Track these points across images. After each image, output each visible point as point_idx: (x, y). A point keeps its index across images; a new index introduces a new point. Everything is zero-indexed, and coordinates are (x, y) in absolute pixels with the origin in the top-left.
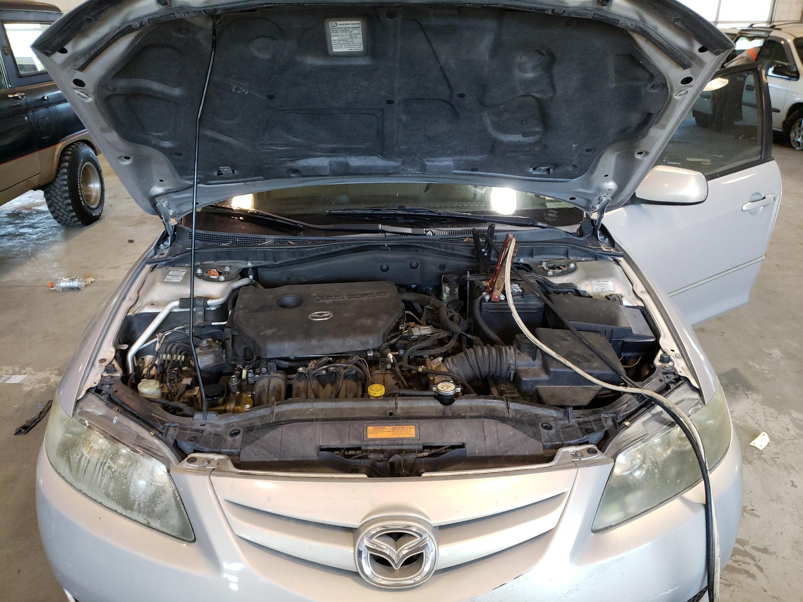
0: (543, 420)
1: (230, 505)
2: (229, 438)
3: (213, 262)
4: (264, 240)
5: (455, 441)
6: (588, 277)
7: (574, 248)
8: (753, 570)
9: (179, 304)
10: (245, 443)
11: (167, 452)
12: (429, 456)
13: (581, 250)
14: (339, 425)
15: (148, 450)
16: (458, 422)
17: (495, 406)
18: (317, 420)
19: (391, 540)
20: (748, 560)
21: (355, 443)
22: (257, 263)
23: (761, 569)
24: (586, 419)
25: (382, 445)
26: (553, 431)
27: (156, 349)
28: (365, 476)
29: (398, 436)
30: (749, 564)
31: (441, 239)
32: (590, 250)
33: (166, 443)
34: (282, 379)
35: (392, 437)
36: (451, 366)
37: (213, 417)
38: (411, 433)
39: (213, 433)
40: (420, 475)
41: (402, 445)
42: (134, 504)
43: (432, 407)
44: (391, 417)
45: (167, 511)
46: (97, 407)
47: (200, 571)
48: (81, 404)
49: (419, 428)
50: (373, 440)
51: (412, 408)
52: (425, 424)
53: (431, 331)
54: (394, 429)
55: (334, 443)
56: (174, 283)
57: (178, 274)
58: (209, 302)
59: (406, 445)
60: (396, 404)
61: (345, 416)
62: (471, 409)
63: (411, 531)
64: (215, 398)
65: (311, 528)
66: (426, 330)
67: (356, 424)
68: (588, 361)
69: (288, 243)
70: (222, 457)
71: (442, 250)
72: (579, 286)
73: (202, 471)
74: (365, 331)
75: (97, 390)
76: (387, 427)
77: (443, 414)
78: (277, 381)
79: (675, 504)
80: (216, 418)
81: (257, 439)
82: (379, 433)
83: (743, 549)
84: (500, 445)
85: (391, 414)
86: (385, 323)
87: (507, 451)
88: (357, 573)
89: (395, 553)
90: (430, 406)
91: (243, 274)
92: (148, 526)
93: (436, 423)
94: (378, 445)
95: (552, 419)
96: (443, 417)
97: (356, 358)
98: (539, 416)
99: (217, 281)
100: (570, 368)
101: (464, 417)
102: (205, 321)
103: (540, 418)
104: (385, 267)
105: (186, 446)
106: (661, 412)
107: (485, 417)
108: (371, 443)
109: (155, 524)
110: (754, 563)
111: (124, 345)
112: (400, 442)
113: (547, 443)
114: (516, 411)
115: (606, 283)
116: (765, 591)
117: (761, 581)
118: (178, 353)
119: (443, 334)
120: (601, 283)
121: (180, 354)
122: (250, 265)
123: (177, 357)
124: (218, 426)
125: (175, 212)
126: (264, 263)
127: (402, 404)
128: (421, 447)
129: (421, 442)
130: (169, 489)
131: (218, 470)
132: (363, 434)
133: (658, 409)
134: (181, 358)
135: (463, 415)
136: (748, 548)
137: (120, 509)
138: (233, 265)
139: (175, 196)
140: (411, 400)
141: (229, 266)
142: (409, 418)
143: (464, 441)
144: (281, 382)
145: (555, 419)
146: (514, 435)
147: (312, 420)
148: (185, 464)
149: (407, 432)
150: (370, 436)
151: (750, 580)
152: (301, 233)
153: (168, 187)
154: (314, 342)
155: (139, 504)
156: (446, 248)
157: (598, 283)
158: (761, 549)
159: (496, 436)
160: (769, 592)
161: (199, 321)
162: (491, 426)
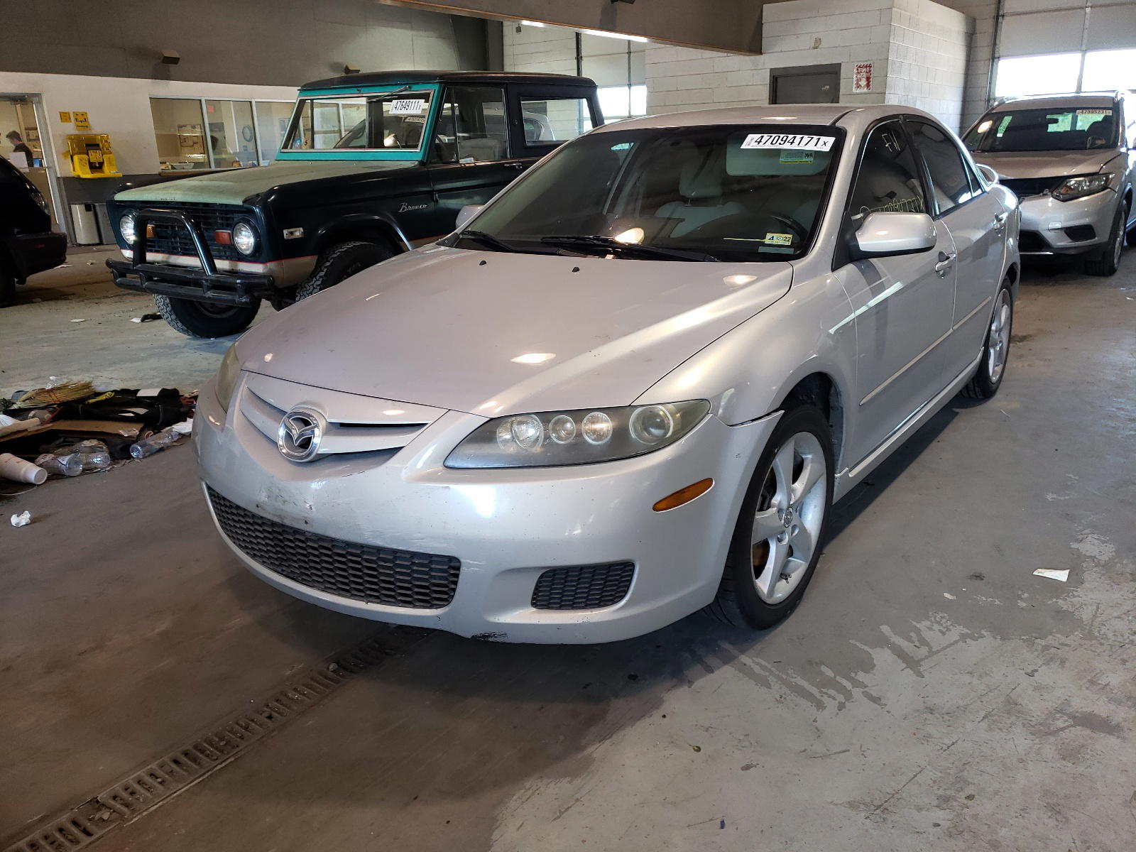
19: (301, 424)
63: (310, 419)
89: (297, 433)
110: (843, 700)
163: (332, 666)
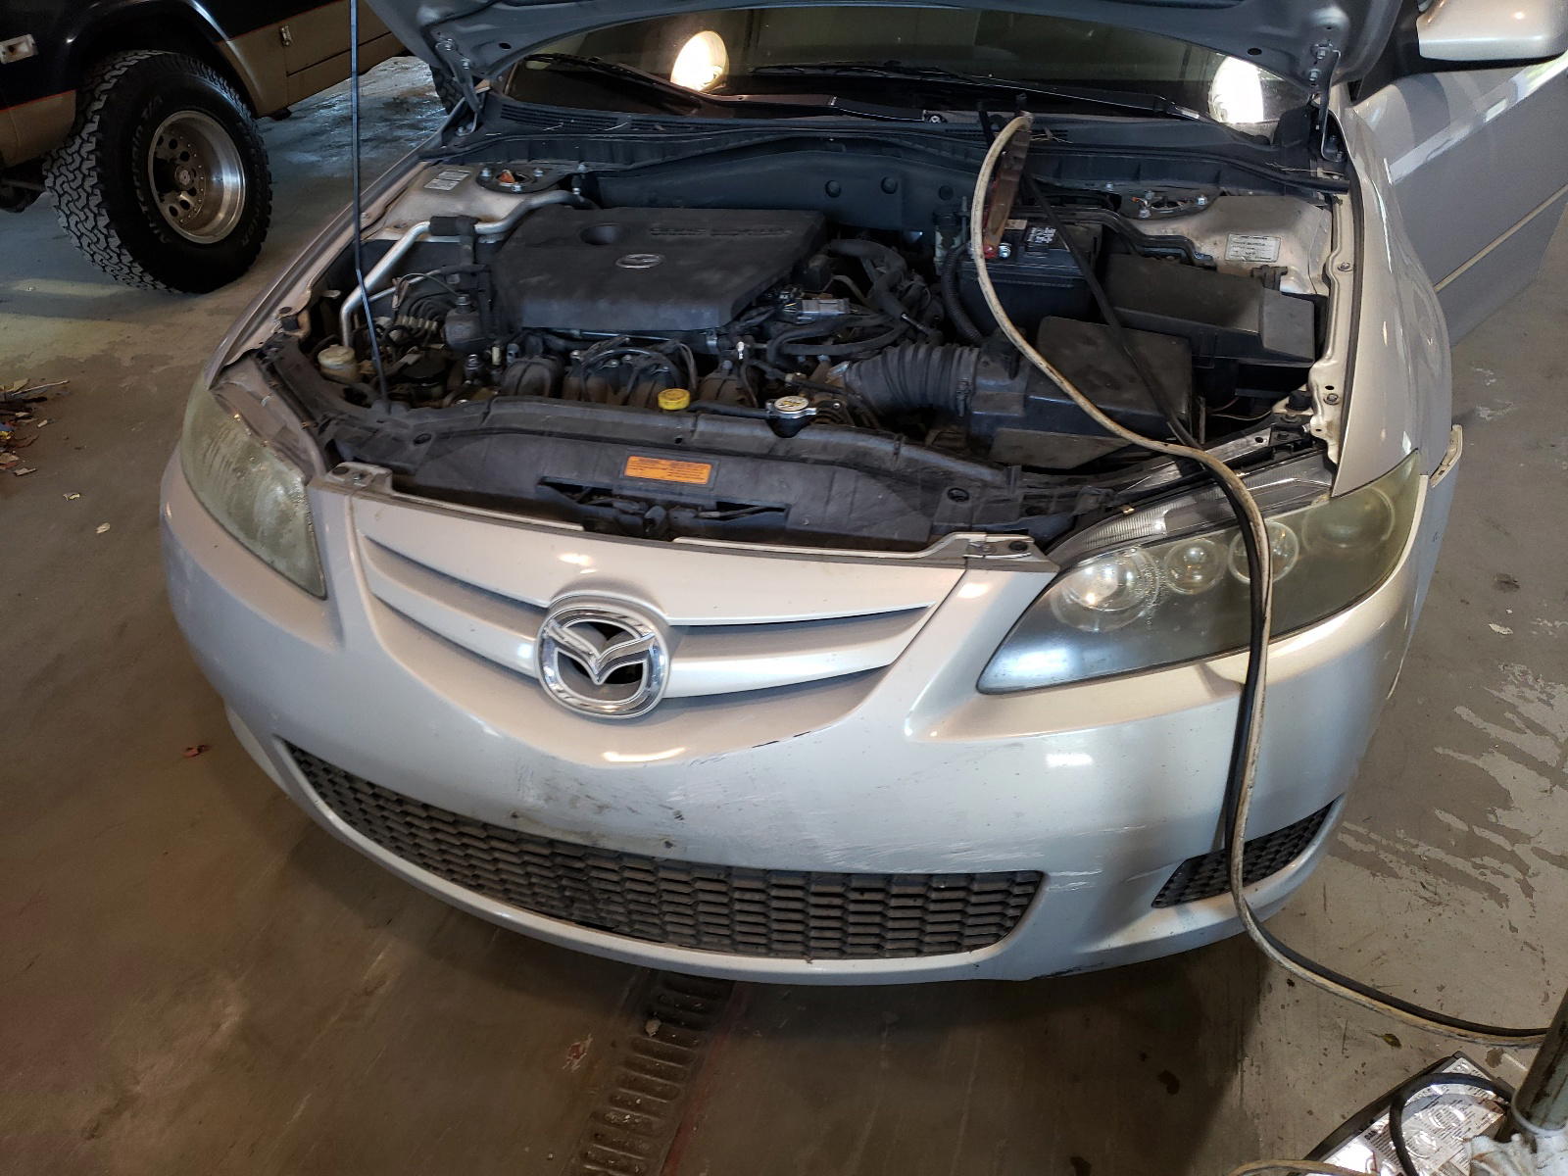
0: (958, 484)
1: (372, 547)
2: (412, 447)
3: (525, 161)
4: (615, 121)
5: (772, 500)
6: (1226, 227)
7: (1234, 166)
8: (1510, 887)
9: (430, 226)
10: (432, 456)
11: (314, 455)
12: (721, 518)
13: (1251, 172)
14: (584, 446)
15: (290, 450)
16: (789, 469)
17: (870, 449)
18: (550, 434)
19: (599, 636)
20: (1508, 868)
21: (602, 480)
22: (594, 166)
23: (1528, 891)
24: (1047, 492)
25: (647, 490)
26: (966, 505)
27: (394, 306)
28: (580, 528)
29: (678, 479)
30: (1506, 876)
31: (947, 130)
32: (1269, 172)
33: (318, 443)
34: (550, 370)
35: (668, 478)
36: (853, 378)
37: (400, 411)
38: (702, 476)
39: (393, 435)
40: (671, 540)
41: (681, 494)
42: (257, 531)
43: (755, 438)
44: (677, 447)
45: (294, 546)
46: (250, 380)
47: (320, 642)
48: (230, 373)
49: (716, 470)
50: (632, 479)
51: (721, 435)
52: (730, 464)
53: (842, 308)
54: (673, 466)
55: (569, 477)
56: (439, 192)
57: (451, 177)
58: (479, 227)
59: (688, 495)
60: (695, 425)
61: (599, 434)
62: (825, 447)
63: (625, 624)
64: (424, 385)
65: (483, 598)
66: (829, 308)
67: (612, 450)
68: (1116, 386)
69: (655, 129)
70: (382, 471)
71: (944, 154)
72: (1197, 244)
73: (348, 489)
74: (701, 294)
75: (258, 354)
76: (663, 462)
77: (770, 451)
78: (541, 369)
79: (1185, 680)
80: (405, 413)
81: (450, 452)
82: (646, 470)
83: (1509, 848)
84: (853, 515)
85: (679, 441)
86: (745, 281)
87: (861, 527)
88: (538, 680)
89: (595, 656)
90: (754, 437)
91: (565, 183)
92: (271, 566)
93: (750, 464)
94: (640, 489)
95: (979, 484)
96: (769, 456)
97: (671, 344)
98: (952, 476)
99: (509, 192)
100: (1067, 396)
101: (804, 461)
102: (475, 263)
103: (952, 480)
104: (834, 186)
105: (344, 449)
106: (1220, 500)
107: (844, 464)
108: (628, 483)
109: (281, 565)
110: (1519, 875)
111: (335, 291)
112: (678, 489)
113: (941, 524)
114: (910, 461)
115: (1261, 241)
116: (1514, 929)
117: (1518, 908)
118: (427, 317)
119: (870, 320)
120: (1249, 241)
121: (431, 319)
122: (581, 168)
123: (424, 323)
124: (406, 427)
125: (474, 64)
126: (608, 166)
127: (704, 426)
128: (713, 503)
129: (713, 493)
130: (301, 512)
131: (371, 491)
132: (617, 469)
133: (1219, 492)
134: (430, 326)
135: (804, 456)
136: (1520, 849)
137: (242, 536)
138: (554, 167)
139: (462, 28)
140: (722, 420)
141: (541, 169)
142: (706, 451)
143: (790, 499)
144: (547, 375)
145: (985, 485)
146: (883, 502)
147: (542, 433)
148: (330, 477)
149: (697, 474)
150: (630, 472)
151: (1490, 905)
152: (694, 112)
153: (450, 9)
154: (603, 305)
155: (263, 533)
156: (954, 152)
157: (1244, 240)
158: (1552, 856)
159: (849, 499)
160: (1521, 935)
161: (467, 263)
162: (847, 482)
163: (653, 1027)
